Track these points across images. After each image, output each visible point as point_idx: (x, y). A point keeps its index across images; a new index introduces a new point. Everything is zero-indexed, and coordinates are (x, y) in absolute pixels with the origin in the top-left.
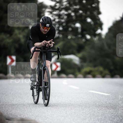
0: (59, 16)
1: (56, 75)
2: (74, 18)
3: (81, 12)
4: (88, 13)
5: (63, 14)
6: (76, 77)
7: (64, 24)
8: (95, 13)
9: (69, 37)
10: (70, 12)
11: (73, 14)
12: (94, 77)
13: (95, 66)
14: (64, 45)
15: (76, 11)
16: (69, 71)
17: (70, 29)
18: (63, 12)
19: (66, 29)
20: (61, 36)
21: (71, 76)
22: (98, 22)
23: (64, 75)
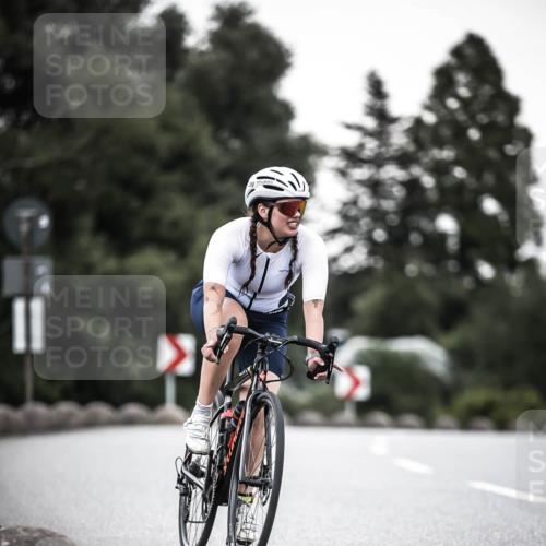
0: (375, 186)
1: (348, 414)
2: (433, 196)
3: (459, 173)
4: (489, 178)
5: (393, 179)
6: (429, 424)
7: (394, 219)
9: (412, 269)
10: (416, 171)
11: (428, 181)
12: (502, 426)
15: (439, 170)
16: (404, 400)
17: (415, 238)
18: (392, 172)
19: (398, 238)
20: (380, 264)
21: (410, 419)
23: (381, 417)
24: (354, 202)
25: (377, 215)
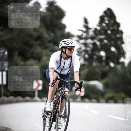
0: (85, 45)
1: (79, 99)
2: (99, 47)
3: (106, 41)
4: (113, 43)
5: (90, 43)
6: (98, 101)
7: (90, 53)
8: (119, 43)
9: (94, 64)
10: (95, 41)
11: (98, 43)
12: (116, 102)
13: (117, 92)
14: (89, 72)
15: (101, 40)
16: (92, 96)
17: (95, 57)
18: (89, 41)
19: (91, 57)
20: (87, 63)
21: (94, 100)
22: (122, 51)
23: (87, 100)
24: (80, 48)
25: (86, 51)
